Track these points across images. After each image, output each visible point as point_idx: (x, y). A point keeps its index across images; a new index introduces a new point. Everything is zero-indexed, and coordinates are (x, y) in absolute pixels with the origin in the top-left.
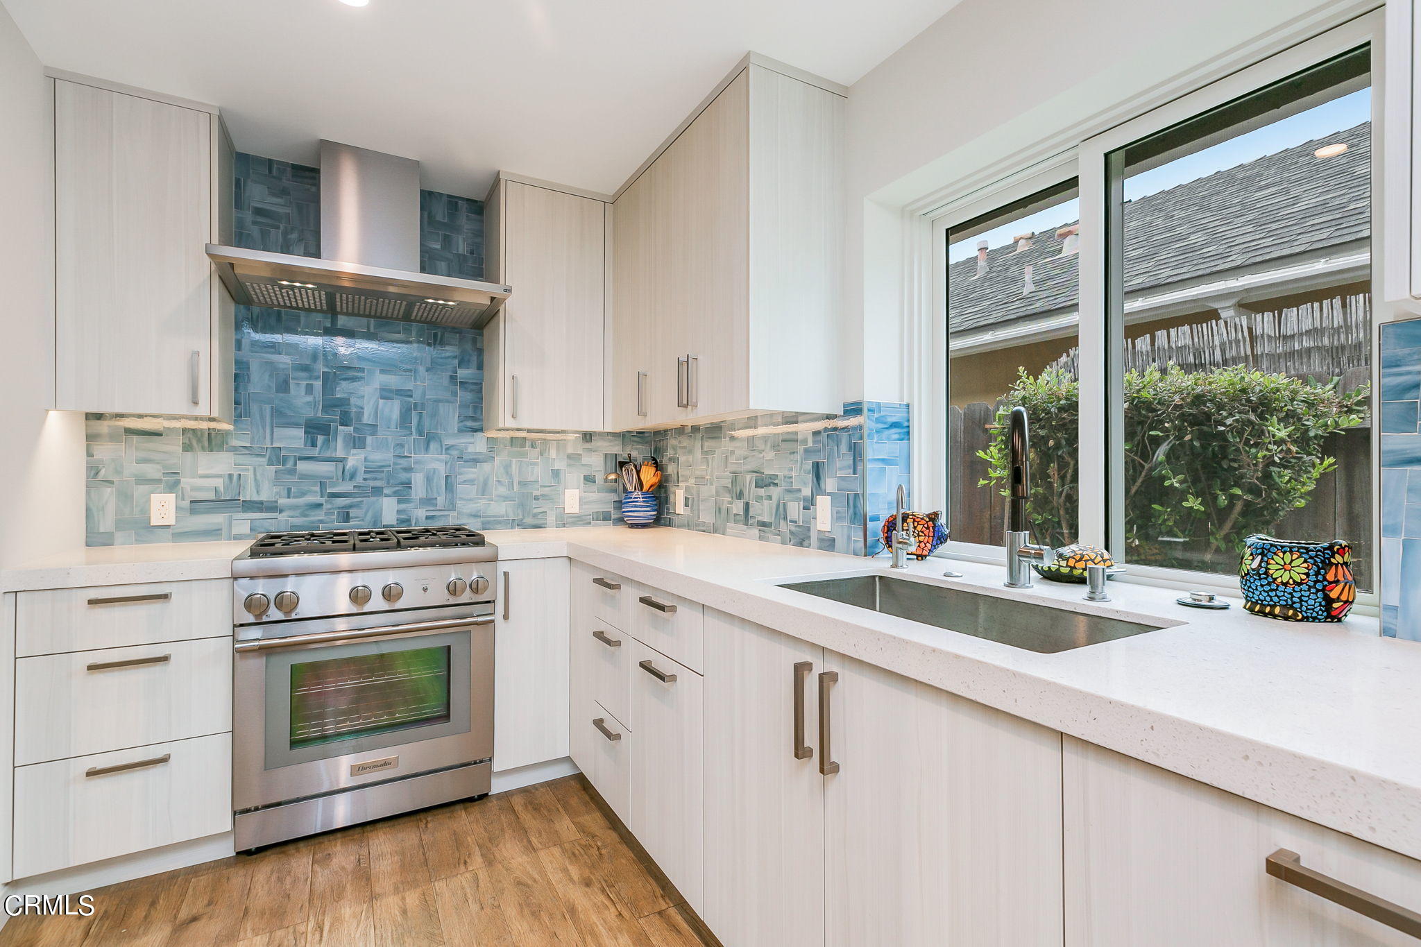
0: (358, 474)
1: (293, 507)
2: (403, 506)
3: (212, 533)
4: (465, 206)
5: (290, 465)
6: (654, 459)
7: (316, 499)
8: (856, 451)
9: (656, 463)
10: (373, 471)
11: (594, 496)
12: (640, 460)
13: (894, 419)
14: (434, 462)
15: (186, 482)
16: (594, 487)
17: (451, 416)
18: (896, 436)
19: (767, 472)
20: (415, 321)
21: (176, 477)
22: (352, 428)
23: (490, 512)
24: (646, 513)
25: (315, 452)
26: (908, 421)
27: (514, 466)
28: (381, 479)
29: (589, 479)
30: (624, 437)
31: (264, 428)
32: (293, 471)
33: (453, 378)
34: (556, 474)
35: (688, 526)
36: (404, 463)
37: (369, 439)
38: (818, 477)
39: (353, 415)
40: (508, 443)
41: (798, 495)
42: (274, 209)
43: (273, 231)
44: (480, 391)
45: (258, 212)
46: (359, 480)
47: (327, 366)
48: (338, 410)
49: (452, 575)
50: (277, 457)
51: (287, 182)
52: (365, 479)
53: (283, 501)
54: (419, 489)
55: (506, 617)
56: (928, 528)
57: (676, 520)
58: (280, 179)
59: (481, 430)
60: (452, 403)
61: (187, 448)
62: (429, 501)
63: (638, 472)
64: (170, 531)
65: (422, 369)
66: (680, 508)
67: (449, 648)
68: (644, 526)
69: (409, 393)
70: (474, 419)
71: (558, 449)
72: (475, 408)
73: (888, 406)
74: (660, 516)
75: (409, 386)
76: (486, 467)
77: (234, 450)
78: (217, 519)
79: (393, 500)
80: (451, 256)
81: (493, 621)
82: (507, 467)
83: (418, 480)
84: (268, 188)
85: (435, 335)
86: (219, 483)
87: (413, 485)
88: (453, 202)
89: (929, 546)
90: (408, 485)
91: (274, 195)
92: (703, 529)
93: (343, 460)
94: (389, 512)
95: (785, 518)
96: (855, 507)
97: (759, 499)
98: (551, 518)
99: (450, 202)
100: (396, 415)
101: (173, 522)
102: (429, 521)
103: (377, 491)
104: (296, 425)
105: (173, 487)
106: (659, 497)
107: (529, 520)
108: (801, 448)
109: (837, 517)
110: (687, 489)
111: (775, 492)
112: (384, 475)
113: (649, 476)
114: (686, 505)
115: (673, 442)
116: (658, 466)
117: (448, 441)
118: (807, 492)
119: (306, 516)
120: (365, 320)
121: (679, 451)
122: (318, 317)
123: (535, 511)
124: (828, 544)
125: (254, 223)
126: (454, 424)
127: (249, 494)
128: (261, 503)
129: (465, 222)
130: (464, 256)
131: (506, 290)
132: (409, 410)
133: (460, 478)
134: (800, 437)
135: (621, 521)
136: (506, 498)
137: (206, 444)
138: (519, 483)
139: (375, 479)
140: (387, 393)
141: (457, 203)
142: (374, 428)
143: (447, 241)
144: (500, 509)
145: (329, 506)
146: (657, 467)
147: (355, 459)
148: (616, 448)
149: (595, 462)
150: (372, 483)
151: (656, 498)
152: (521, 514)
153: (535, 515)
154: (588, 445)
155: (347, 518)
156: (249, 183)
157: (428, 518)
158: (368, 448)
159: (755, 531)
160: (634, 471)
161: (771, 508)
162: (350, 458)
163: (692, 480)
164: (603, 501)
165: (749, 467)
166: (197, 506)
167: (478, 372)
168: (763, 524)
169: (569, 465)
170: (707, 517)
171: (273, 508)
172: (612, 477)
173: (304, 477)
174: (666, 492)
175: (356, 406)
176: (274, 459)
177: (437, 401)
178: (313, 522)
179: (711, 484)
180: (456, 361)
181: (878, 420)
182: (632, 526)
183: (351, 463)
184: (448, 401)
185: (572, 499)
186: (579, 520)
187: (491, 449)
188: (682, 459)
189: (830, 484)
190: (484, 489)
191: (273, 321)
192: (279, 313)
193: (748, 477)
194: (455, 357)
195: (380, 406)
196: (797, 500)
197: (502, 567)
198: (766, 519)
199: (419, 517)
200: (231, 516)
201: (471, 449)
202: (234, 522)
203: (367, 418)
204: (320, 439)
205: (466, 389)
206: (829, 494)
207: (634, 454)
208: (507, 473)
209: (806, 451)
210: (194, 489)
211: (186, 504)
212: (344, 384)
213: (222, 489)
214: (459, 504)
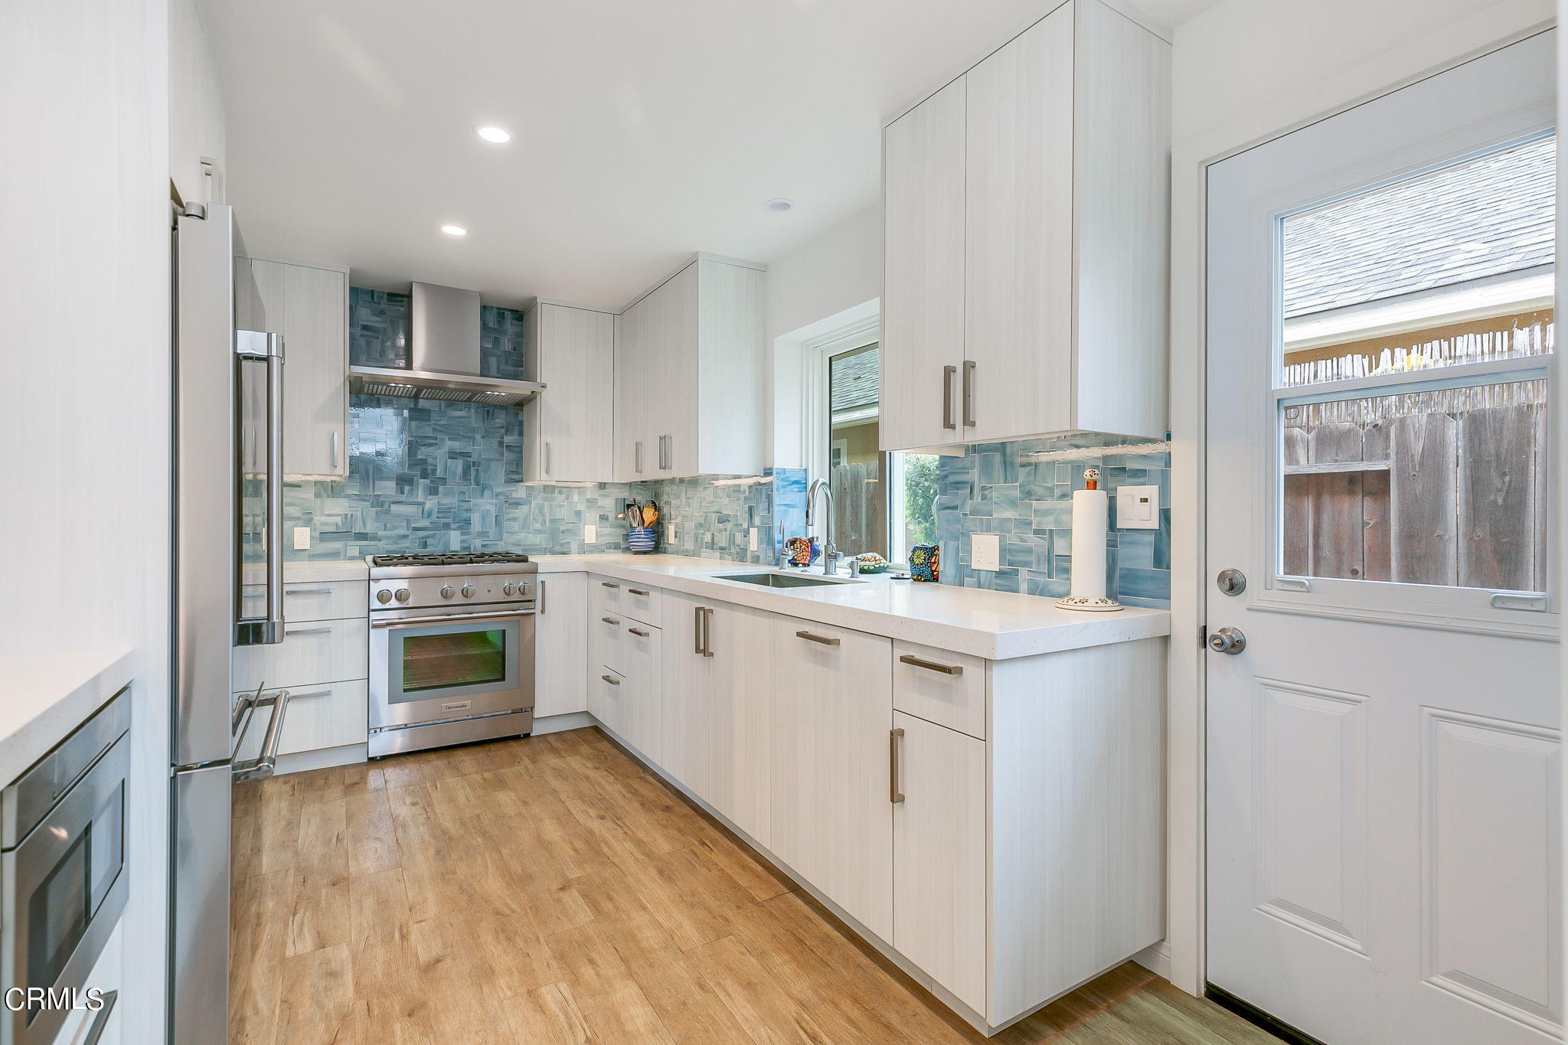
0: (433, 513)
1: (388, 538)
2: (464, 537)
3: (334, 555)
4: (510, 315)
5: (386, 507)
6: (653, 502)
7: (404, 532)
8: (770, 498)
9: (655, 505)
10: (444, 511)
11: (608, 530)
12: (643, 502)
13: (795, 479)
14: (485, 505)
15: (318, 519)
16: (608, 524)
17: (499, 471)
18: (797, 490)
19: (725, 512)
20: (474, 402)
21: (311, 516)
22: (429, 480)
23: (528, 543)
24: (647, 543)
25: (403, 498)
26: (806, 480)
27: (546, 509)
28: (450, 518)
29: (603, 518)
30: (630, 485)
31: (368, 481)
32: (388, 512)
33: (501, 443)
34: (578, 513)
35: (677, 552)
36: (465, 505)
37: (441, 488)
38: (751, 516)
39: (429, 471)
40: (542, 490)
41: (740, 528)
42: (375, 325)
43: (374, 341)
44: (521, 452)
45: (365, 328)
46: (434, 518)
47: (412, 436)
48: (419, 468)
49: (506, 582)
50: (378, 502)
51: (384, 305)
52: (438, 518)
53: (381, 533)
54: (476, 525)
55: (543, 612)
56: (808, 547)
57: (670, 549)
58: (380, 303)
59: (522, 481)
60: (499, 460)
61: (317, 495)
62: (483, 534)
63: (641, 513)
64: (307, 553)
65: (478, 437)
66: (672, 540)
67: (504, 631)
68: (645, 553)
69: (469, 455)
70: (517, 473)
71: (579, 494)
72: (517, 464)
73: (791, 470)
74: (657, 545)
75: (470, 449)
76: (525, 509)
77: (348, 496)
78: (337, 545)
79: (458, 533)
80: (499, 353)
81: (534, 613)
82: (541, 509)
83: (476, 518)
84: (372, 310)
85: (488, 411)
86: (338, 520)
87: (472, 522)
88: (501, 313)
89: (808, 558)
90: (468, 522)
91: (376, 315)
92: (686, 554)
93: (422, 504)
94: (455, 541)
95: (734, 544)
96: (769, 535)
97: (720, 531)
98: (574, 547)
99: (498, 313)
100: (460, 471)
101: (308, 547)
102: (483, 548)
103: (446, 526)
104: (389, 479)
105: (308, 522)
106: (657, 531)
107: (557, 548)
108: (742, 497)
109: (760, 543)
110: (676, 525)
111: (729, 526)
112: (451, 514)
113: (649, 515)
114: (676, 537)
115: (667, 489)
116: (657, 508)
117: (498, 490)
118: (745, 526)
119: (397, 544)
120: (438, 402)
121: (672, 496)
122: (405, 401)
123: (563, 541)
124: (756, 560)
125: (362, 336)
126: (502, 477)
127: (358, 528)
128: (366, 534)
129: (510, 326)
130: (510, 352)
131: (543, 387)
132: (469, 467)
133: (507, 517)
134: (742, 489)
135: (628, 549)
136: (540, 532)
137: (330, 493)
138: (551, 520)
139: (445, 518)
140: (453, 455)
141: (503, 313)
142: (444, 480)
143: (496, 341)
144: (538, 540)
145: (413, 537)
146: (655, 508)
147: (431, 503)
148: (625, 494)
149: (608, 504)
150: (443, 520)
151: (654, 532)
152: (551, 543)
153: (562, 545)
154: (603, 492)
155: (425, 545)
156: (358, 306)
157: (483, 546)
158: (440, 495)
159: (718, 554)
160: (638, 512)
161: (726, 537)
162: (427, 502)
163: (680, 518)
164: (614, 535)
165: (714, 509)
166: (324, 536)
167: (519, 438)
168: (722, 549)
169: (588, 507)
170: (689, 545)
171: (375, 538)
172: (621, 516)
173: (397, 516)
174: (662, 527)
175: (432, 464)
176: (375, 502)
177: (491, 460)
178: (401, 548)
179: (692, 521)
180: (503, 430)
181: (783, 480)
182: (636, 553)
183: (428, 506)
184: (498, 460)
185: (590, 533)
186: (595, 549)
187: (529, 495)
188: (673, 502)
189: (757, 521)
190: (525, 526)
191: (375, 403)
192: (378, 398)
193: (714, 515)
194: (503, 427)
195: (448, 464)
196: (740, 531)
197: (540, 578)
198: (723, 544)
199: (477, 545)
200: (346, 544)
201: (514, 495)
202: (348, 548)
203: (439, 473)
204: (407, 488)
205: (510, 451)
206: (757, 527)
207: (638, 498)
208: (541, 513)
209: (745, 498)
210: (323, 524)
211: (317, 534)
212: (423, 449)
213: (340, 524)
214: (505, 536)
